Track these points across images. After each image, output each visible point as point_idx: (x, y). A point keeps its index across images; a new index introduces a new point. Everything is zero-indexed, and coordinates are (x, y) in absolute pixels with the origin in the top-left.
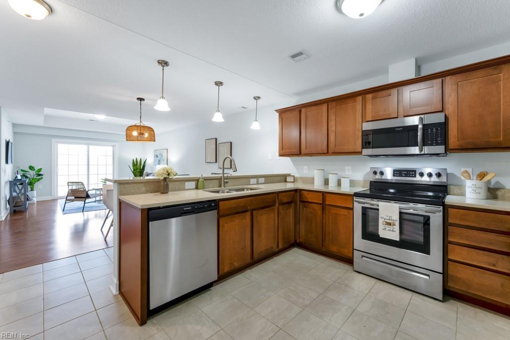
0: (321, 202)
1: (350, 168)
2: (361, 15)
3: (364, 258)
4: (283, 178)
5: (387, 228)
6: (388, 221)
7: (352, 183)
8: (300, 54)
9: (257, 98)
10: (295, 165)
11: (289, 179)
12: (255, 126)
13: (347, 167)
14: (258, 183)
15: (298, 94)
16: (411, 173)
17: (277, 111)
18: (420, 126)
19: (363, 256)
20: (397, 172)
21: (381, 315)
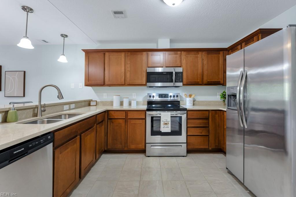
0: (125, 118)
1: (135, 94)
2: (174, 4)
3: (152, 147)
4: (87, 103)
5: (165, 127)
6: (166, 122)
7: (138, 103)
8: (121, 13)
9: (64, 36)
10: (96, 93)
11: (92, 104)
12: (62, 59)
13: (133, 94)
14: (70, 109)
15: (101, 42)
16: (166, 96)
17: (83, 50)
18: (174, 73)
19: (151, 146)
20: (161, 96)
21: (174, 177)
